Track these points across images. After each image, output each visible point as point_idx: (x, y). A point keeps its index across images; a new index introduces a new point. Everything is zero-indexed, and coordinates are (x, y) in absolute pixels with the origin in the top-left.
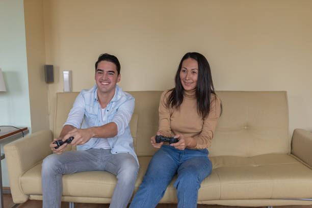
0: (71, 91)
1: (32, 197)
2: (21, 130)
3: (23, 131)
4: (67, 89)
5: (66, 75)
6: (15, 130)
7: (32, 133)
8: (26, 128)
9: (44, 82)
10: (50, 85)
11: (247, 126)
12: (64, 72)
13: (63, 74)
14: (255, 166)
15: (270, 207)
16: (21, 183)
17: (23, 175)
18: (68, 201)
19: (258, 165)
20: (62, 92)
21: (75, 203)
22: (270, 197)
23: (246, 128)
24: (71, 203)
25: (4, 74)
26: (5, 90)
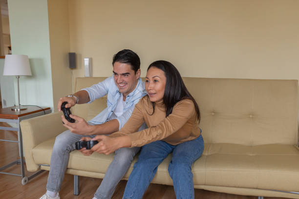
0: (91, 77)
1: (43, 168)
2: (43, 110)
4: (88, 75)
5: (86, 61)
6: (40, 109)
7: (55, 111)
8: (49, 108)
9: (68, 68)
10: (74, 71)
11: (252, 115)
12: (85, 59)
13: (84, 61)
14: (251, 155)
15: (261, 197)
18: (74, 174)
19: (254, 155)
20: (84, 77)
21: (78, 176)
23: (251, 116)
24: (76, 176)
25: (31, 61)
26: (31, 75)
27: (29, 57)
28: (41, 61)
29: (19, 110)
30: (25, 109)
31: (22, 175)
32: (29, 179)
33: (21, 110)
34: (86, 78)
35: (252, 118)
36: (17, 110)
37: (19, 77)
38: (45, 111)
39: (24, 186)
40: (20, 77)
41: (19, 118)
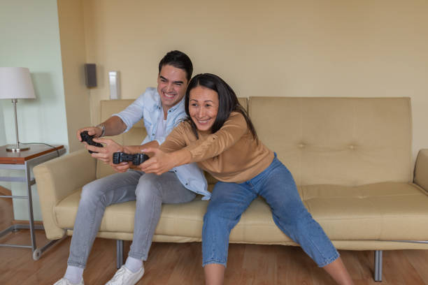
0: (119, 99)
2: (55, 149)
3: (58, 151)
4: (114, 96)
5: (112, 77)
6: (49, 148)
7: (70, 152)
8: (62, 147)
9: (85, 87)
10: (93, 91)
11: (354, 145)
12: (111, 73)
13: (108, 76)
14: (361, 197)
15: (379, 251)
16: (56, 214)
17: (58, 204)
18: (115, 238)
19: (365, 197)
20: (108, 99)
21: (123, 241)
22: (377, 238)
23: (352, 147)
24: (120, 240)
25: (32, 76)
26: (34, 97)
27: (31, 70)
28: (47, 77)
29: (18, 150)
30: (27, 149)
31: (32, 247)
32: (42, 251)
33: (22, 150)
34: (112, 101)
35: (354, 149)
36: (16, 151)
37: (16, 100)
38: (59, 150)
39: (36, 261)
40: (18, 101)
41: (26, 162)
